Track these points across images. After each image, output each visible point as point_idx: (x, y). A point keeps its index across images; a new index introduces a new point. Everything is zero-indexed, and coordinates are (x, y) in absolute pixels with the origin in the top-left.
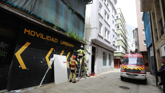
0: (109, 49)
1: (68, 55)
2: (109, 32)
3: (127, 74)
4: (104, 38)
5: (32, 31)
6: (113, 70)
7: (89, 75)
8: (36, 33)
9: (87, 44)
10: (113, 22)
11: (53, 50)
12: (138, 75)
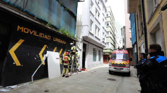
0: (99, 46)
1: (61, 52)
2: (99, 29)
3: (114, 68)
4: (94, 36)
5: (25, 28)
6: (102, 65)
7: (80, 70)
8: (30, 30)
9: (78, 41)
10: (103, 20)
11: (47, 47)
12: (123, 69)
